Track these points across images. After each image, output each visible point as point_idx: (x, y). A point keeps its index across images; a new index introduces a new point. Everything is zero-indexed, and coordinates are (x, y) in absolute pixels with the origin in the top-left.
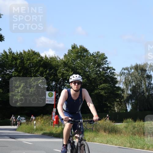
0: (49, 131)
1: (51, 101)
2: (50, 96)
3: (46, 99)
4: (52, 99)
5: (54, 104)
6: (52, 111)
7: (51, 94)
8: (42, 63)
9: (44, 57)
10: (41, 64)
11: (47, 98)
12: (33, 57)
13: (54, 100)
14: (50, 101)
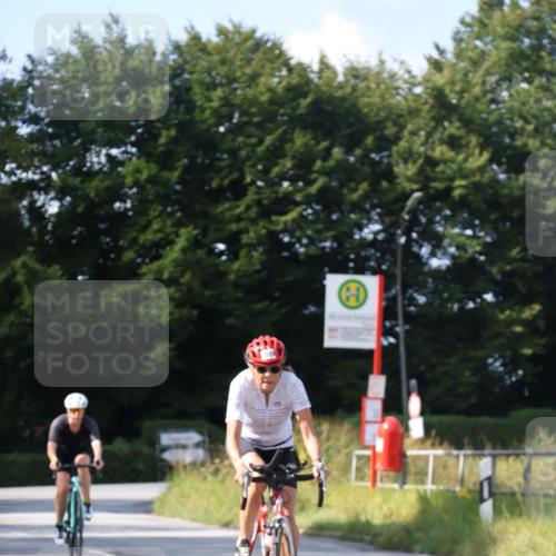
0: (345, 510)
1: (357, 333)
2: (353, 302)
3: (328, 323)
4: (362, 318)
5: (370, 352)
6: (363, 390)
7: (353, 291)
8: (305, 102)
9: (316, 67)
10: (301, 111)
11: (333, 317)
12: (248, 71)
13: (374, 324)
14: (347, 334)
